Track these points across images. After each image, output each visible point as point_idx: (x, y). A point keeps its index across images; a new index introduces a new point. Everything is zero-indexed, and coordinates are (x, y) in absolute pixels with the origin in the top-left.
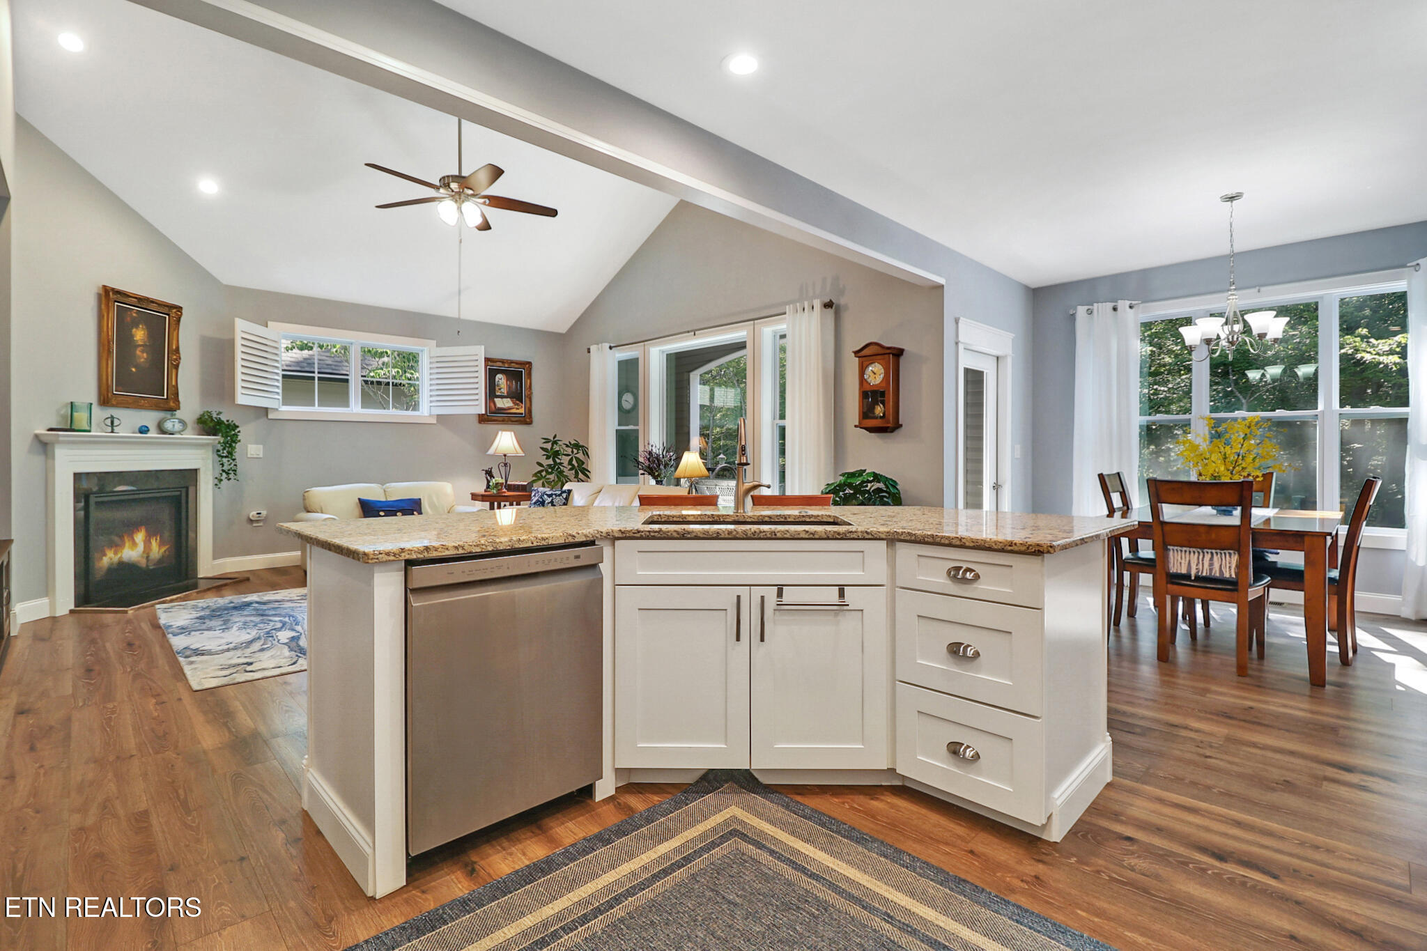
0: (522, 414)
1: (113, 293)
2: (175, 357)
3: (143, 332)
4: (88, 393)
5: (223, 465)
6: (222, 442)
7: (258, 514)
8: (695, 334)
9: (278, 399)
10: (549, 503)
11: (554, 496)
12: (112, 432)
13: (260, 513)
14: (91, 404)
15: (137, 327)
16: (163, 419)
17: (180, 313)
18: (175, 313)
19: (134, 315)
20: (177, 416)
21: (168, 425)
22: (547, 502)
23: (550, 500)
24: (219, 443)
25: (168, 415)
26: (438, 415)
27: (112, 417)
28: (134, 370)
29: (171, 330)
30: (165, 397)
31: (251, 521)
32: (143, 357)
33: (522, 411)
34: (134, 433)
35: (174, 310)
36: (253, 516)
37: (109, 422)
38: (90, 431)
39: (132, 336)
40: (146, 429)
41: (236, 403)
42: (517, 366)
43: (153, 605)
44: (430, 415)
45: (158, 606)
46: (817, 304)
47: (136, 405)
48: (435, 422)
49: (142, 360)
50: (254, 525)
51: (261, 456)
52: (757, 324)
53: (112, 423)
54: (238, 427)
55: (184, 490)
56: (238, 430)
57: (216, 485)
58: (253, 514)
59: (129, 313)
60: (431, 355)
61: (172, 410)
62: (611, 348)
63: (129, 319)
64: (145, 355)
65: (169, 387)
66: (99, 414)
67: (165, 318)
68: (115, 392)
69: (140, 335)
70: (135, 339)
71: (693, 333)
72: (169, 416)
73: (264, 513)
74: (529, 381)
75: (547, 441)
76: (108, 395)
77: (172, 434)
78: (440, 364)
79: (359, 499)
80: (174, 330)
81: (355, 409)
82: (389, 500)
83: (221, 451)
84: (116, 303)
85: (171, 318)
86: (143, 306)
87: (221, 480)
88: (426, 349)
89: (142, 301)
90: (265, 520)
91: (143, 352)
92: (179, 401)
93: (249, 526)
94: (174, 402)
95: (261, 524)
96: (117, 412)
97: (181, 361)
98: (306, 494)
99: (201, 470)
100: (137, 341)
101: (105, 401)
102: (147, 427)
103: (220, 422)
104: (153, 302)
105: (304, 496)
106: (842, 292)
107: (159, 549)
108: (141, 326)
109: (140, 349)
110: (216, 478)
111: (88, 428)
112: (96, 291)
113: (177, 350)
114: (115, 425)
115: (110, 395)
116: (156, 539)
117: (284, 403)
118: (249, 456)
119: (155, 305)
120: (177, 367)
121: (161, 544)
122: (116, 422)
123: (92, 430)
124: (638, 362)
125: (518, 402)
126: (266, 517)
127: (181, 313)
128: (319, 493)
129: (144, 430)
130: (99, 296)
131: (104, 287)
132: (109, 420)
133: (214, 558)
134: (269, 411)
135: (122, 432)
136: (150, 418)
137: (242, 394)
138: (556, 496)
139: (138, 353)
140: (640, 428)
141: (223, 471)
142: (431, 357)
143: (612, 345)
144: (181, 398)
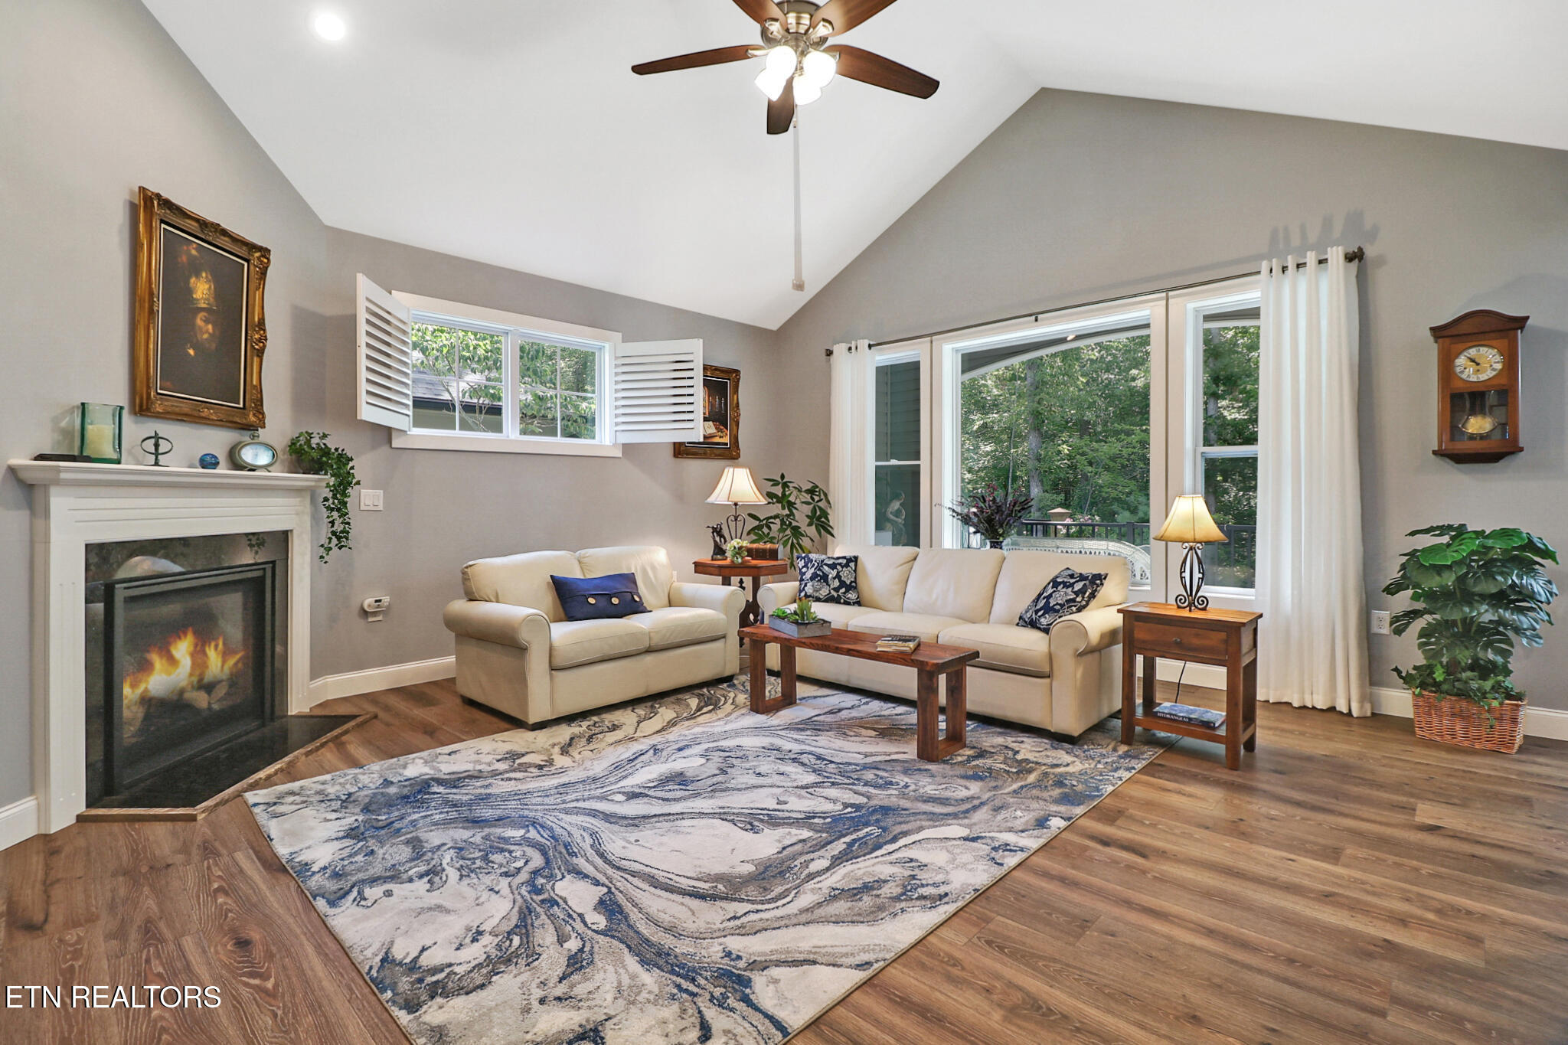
0: (726, 444)
1: (159, 204)
2: (257, 336)
3: (207, 286)
4: (115, 390)
5: (332, 523)
6: (331, 484)
7: (376, 601)
8: (1036, 320)
9: (408, 416)
10: (834, 578)
11: (838, 567)
12: (156, 464)
13: (380, 601)
14: (121, 408)
15: (198, 275)
16: (240, 443)
17: (266, 261)
18: (259, 258)
19: (194, 252)
20: (261, 439)
21: (248, 455)
22: (830, 576)
23: (834, 573)
24: (328, 486)
25: (246, 437)
26: (623, 444)
27: (157, 438)
28: (191, 352)
29: (252, 287)
30: (241, 406)
31: (365, 613)
32: (207, 332)
33: (726, 440)
34: (190, 467)
35: (257, 254)
36: (369, 606)
37: (150, 445)
38: (119, 462)
39: (190, 291)
40: (213, 461)
41: (358, 418)
42: (721, 375)
43: (239, 795)
44: (615, 445)
45: (251, 797)
46: (1336, 255)
47: (192, 418)
48: (621, 455)
49: (206, 336)
50: (370, 619)
51: (381, 508)
52: (1174, 297)
53: (157, 446)
54: (352, 459)
55: (269, 567)
56: (351, 464)
57: (322, 557)
58: (368, 602)
59: (185, 248)
60: (618, 355)
61: (251, 428)
62: (870, 346)
63: (184, 258)
64: (210, 327)
65: (248, 388)
66: (135, 430)
67: (243, 265)
68: (159, 391)
69: (202, 289)
70: (194, 296)
71: (1033, 318)
72: (247, 439)
73: (386, 600)
74: (735, 396)
75: (775, 483)
76: (149, 394)
77: (254, 470)
78: (627, 365)
79: (551, 576)
80: (258, 288)
81: (511, 434)
82: (588, 577)
83: (331, 501)
84: (163, 226)
85: (252, 267)
86: (207, 238)
87: (330, 549)
88: (607, 345)
89: (208, 230)
90: (386, 612)
91: (207, 321)
92: (263, 414)
93: (361, 622)
94: (254, 415)
95: (380, 618)
96: (164, 428)
97: (268, 344)
98: (469, 570)
99: (295, 533)
100: (198, 300)
101: (142, 407)
102: (216, 457)
103: (325, 451)
104: (225, 233)
105: (464, 573)
106: (1373, 235)
107: (224, 662)
108: (204, 275)
109: (202, 315)
110: (322, 546)
111: (115, 456)
112: (128, 197)
113: (261, 324)
114: (160, 451)
115: (152, 394)
116: (216, 647)
117: (417, 423)
118: (363, 507)
119: (226, 239)
120: (260, 353)
121: (226, 654)
122: (164, 446)
123: (123, 461)
124: (918, 369)
125: (722, 427)
126: (389, 607)
127: (268, 259)
128: (490, 567)
129: (208, 462)
130: (133, 208)
131: (142, 190)
132: (153, 441)
133: (312, 678)
134: (394, 434)
135: (174, 465)
136: (216, 440)
137: (368, 403)
138: (842, 567)
139: (199, 322)
140: (924, 463)
141: (334, 533)
142: (616, 358)
143: (871, 343)
144: (267, 408)
